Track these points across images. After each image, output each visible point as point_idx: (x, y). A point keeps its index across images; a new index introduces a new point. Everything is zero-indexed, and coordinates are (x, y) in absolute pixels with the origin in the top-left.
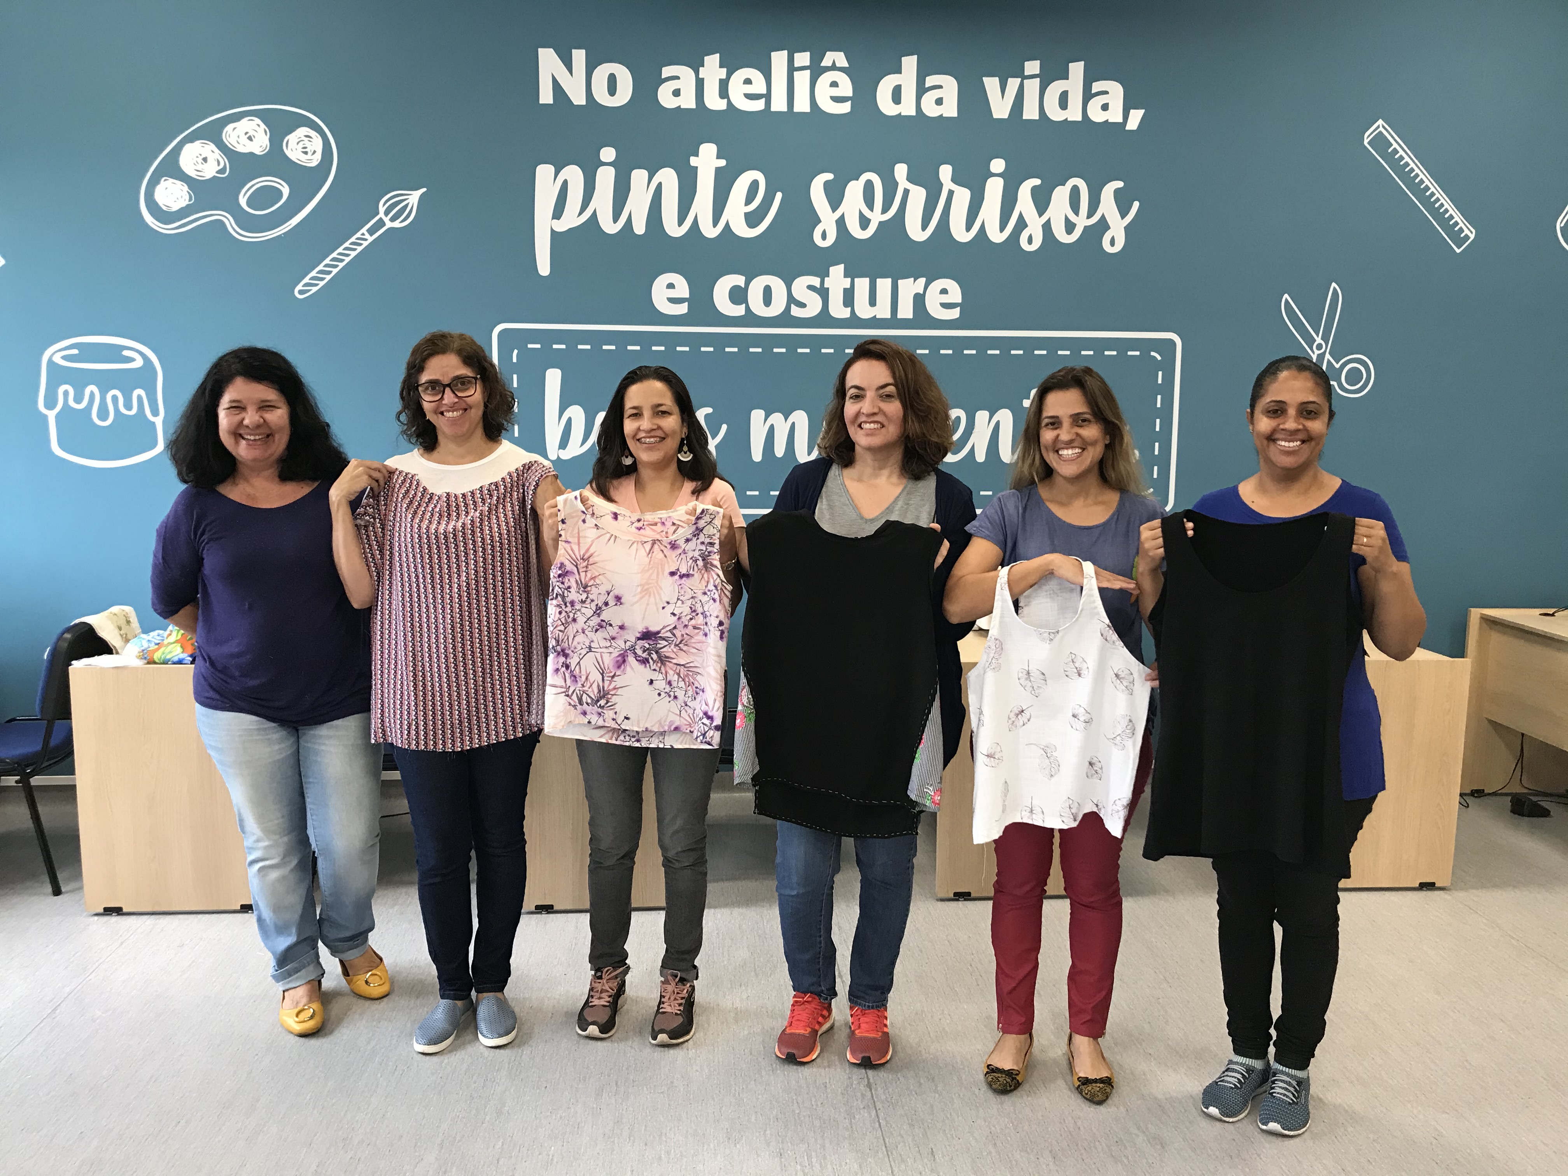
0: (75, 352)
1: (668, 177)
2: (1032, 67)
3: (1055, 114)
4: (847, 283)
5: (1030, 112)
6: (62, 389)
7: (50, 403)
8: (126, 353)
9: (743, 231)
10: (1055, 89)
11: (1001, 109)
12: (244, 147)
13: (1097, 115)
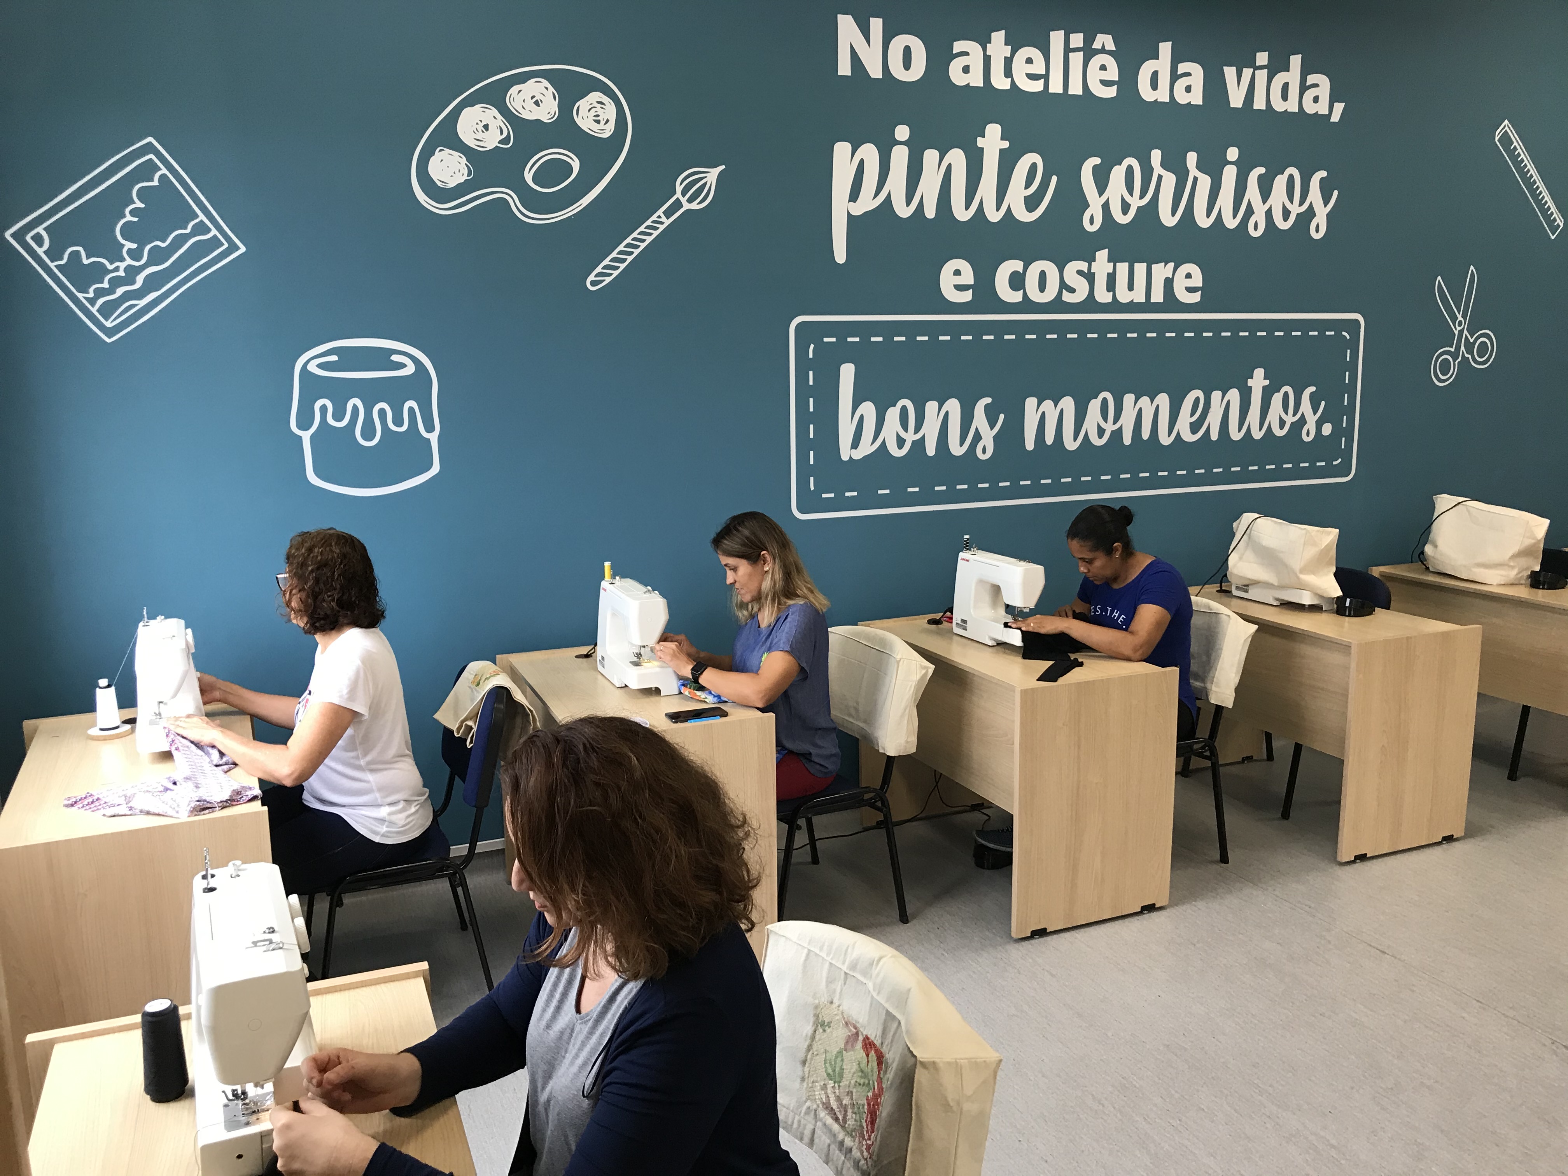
0: (334, 358)
1: (957, 158)
2: (1262, 58)
3: (1279, 106)
4: (1109, 267)
5: (1259, 104)
6: (318, 404)
7: (305, 422)
8: (395, 358)
9: (1023, 216)
10: (1280, 79)
11: (1236, 100)
12: (530, 113)
13: (1310, 108)
